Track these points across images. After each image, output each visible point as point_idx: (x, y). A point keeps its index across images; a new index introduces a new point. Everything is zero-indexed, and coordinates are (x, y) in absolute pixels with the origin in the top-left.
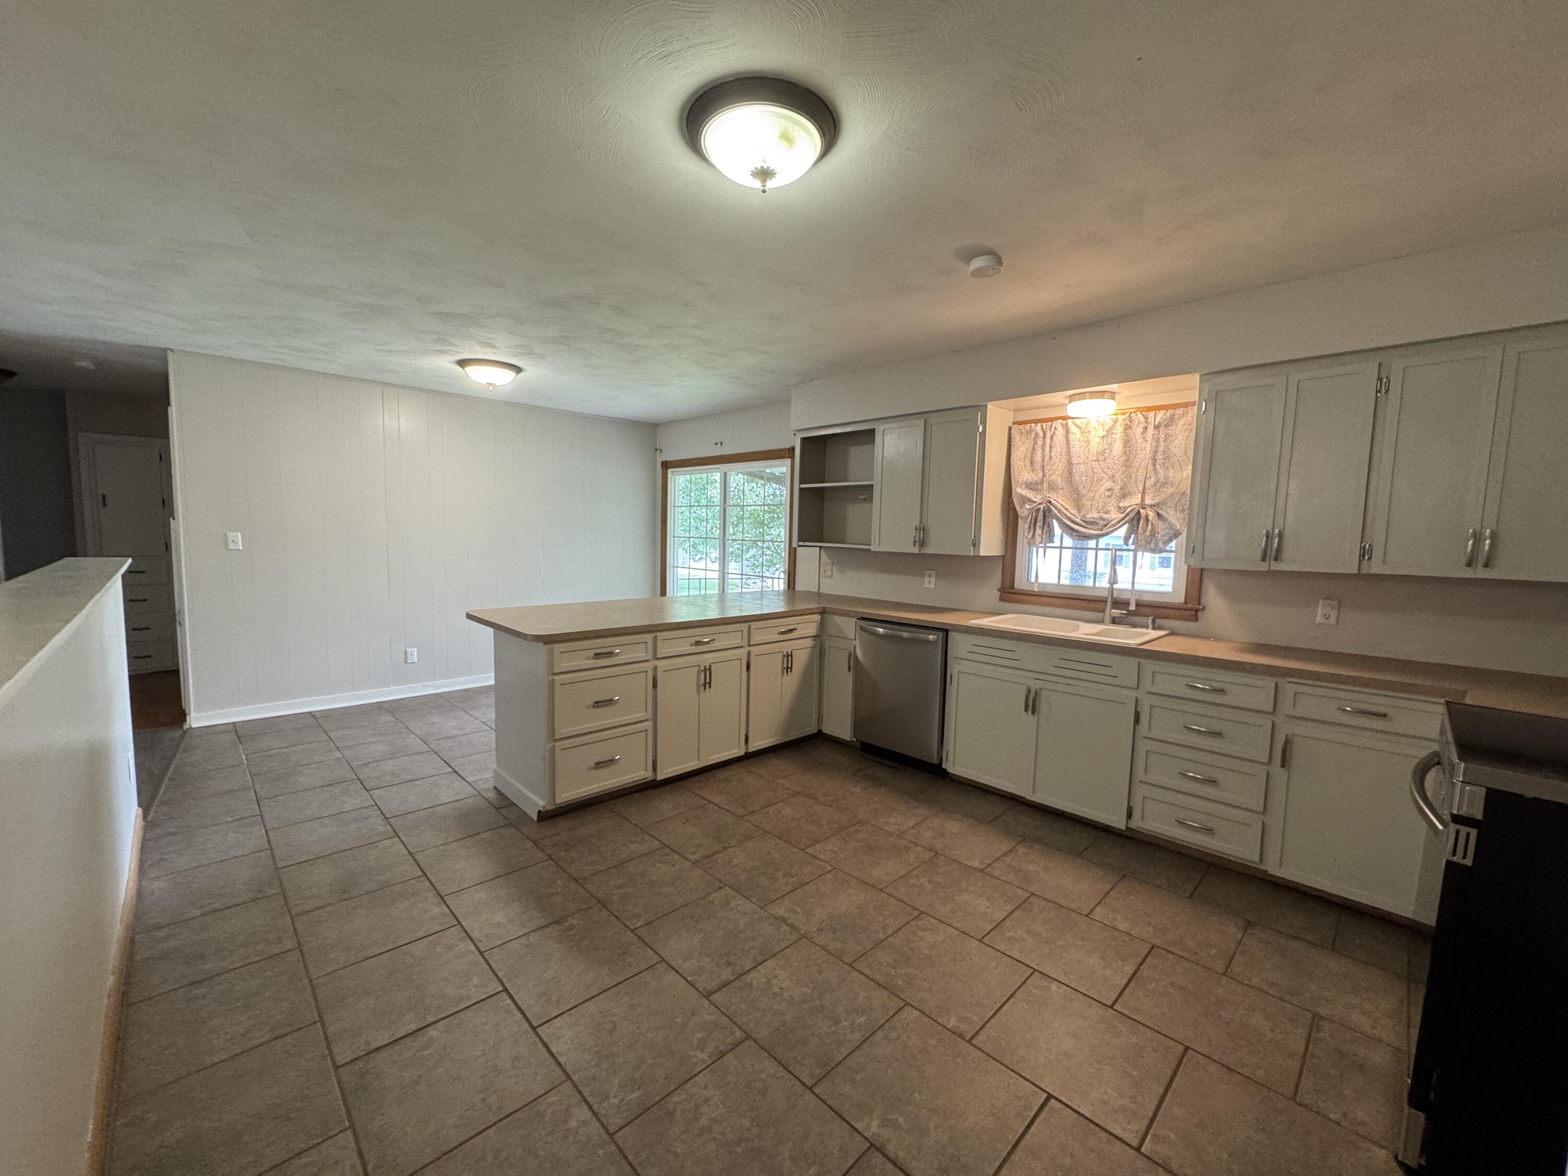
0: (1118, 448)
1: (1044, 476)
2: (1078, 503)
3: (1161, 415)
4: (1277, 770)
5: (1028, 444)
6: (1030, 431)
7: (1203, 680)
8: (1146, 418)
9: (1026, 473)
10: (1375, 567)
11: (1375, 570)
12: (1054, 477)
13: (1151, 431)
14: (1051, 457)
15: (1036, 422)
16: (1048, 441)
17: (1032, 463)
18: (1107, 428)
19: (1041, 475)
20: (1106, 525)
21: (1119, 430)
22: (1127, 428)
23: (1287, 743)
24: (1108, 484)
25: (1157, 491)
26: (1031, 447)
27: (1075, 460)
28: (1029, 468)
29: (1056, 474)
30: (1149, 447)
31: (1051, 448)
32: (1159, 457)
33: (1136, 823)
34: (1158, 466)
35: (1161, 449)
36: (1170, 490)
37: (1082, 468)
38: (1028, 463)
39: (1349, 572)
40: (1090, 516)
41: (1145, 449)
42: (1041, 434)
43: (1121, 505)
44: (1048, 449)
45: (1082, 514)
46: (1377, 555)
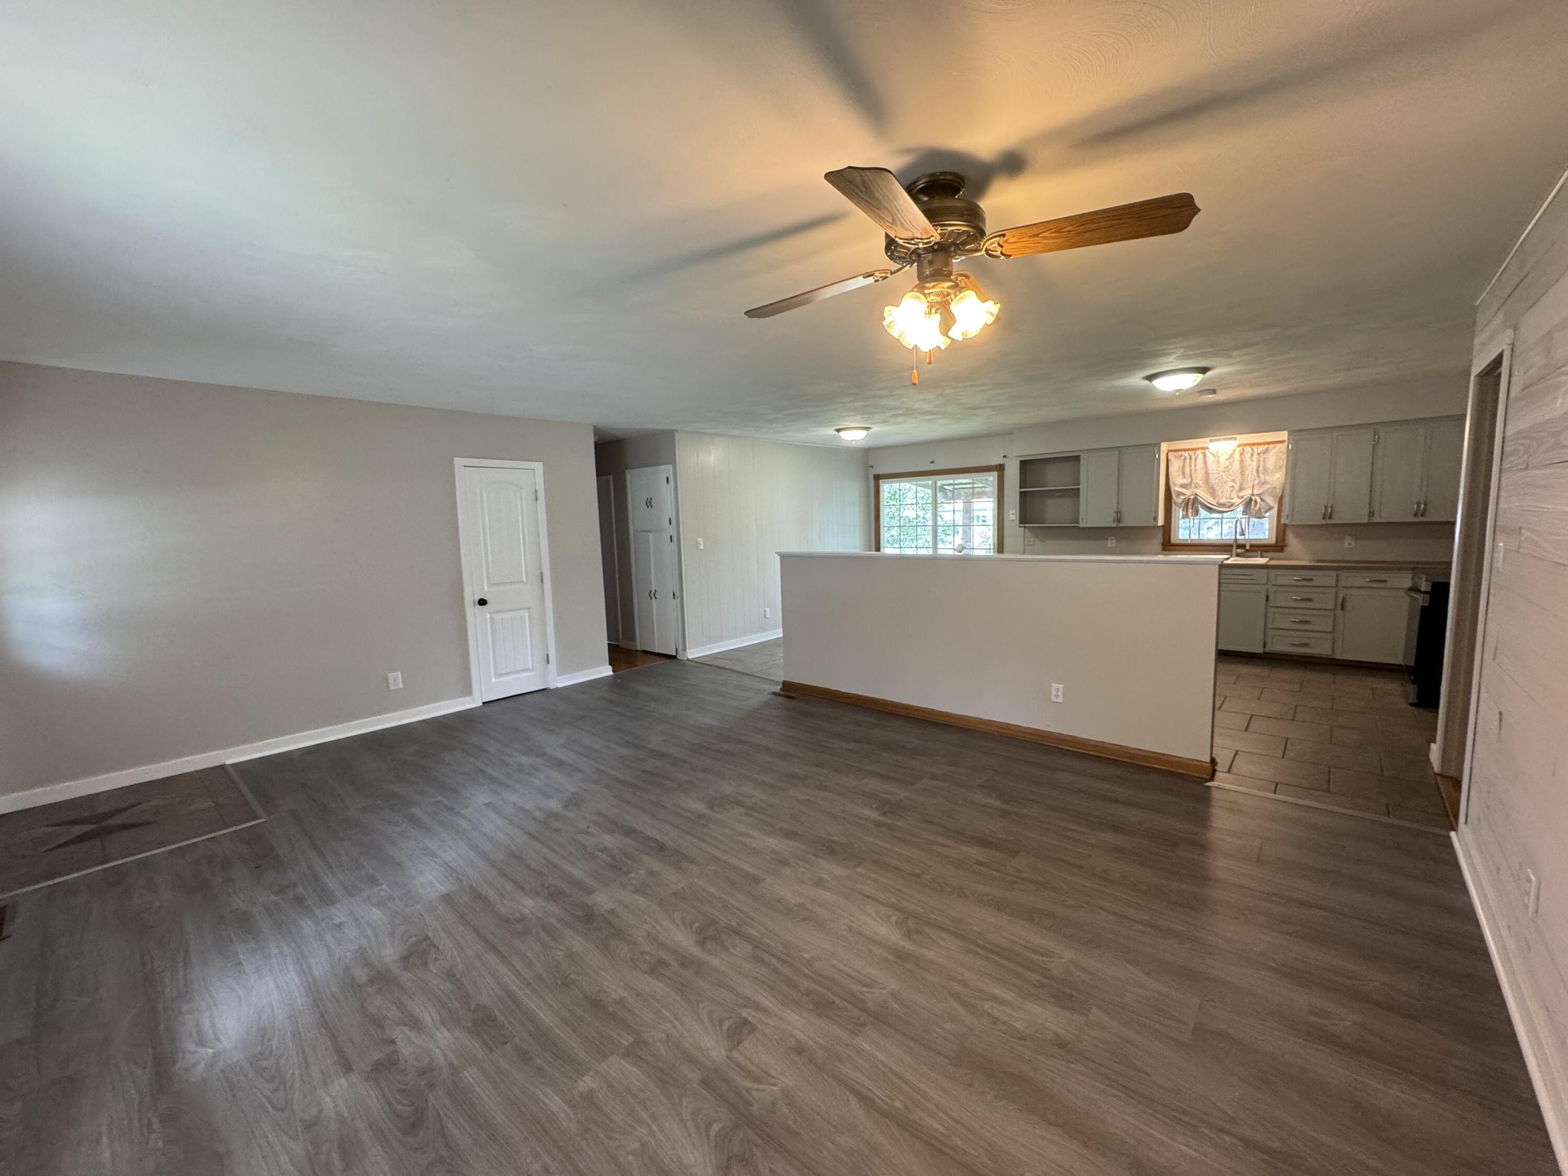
0: (1236, 465)
1: (1192, 480)
2: (1213, 492)
3: (1261, 448)
4: (1340, 613)
5: (1180, 463)
6: (1181, 456)
7: (1296, 577)
8: (1252, 449)
9: (1180, 479)
10: (1376, 519)
11: (1375, 521)
12: (1197, 481)
13: (1255, 456)
14: (1195, 471)
15: (1185, 450)
16: (1193, 461)
17: (1183, 473)
18: (1229, 454)
19: (1190, 480)
20: (1232, 505)
21: (1237, 455)
22: (1242, 454)
23: (1344, 600)
24: (1232, 484)
25: (1260, 487)
26: (1182, 465)
27: (1210, 472)
28: (1181, 476)
29: (1199, 478)
30: (1255, 465)
31: (1195, 465)
32: (1261, 469)
33: (1269, 648)
34: (1260, 475)
35: (1262, 465)
36: (1267, 486)
37: (1216, 476)
38: (1181, 473)
39: (1362, 522)
40: (1222, 501)
41: (1252, 465)
42: (1188, 457)
43: (1240, 494)
44: (1193, 466)
45: (1216, 500)
46: (1376, 513)
